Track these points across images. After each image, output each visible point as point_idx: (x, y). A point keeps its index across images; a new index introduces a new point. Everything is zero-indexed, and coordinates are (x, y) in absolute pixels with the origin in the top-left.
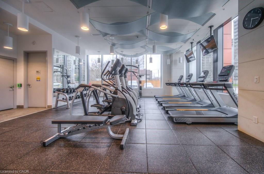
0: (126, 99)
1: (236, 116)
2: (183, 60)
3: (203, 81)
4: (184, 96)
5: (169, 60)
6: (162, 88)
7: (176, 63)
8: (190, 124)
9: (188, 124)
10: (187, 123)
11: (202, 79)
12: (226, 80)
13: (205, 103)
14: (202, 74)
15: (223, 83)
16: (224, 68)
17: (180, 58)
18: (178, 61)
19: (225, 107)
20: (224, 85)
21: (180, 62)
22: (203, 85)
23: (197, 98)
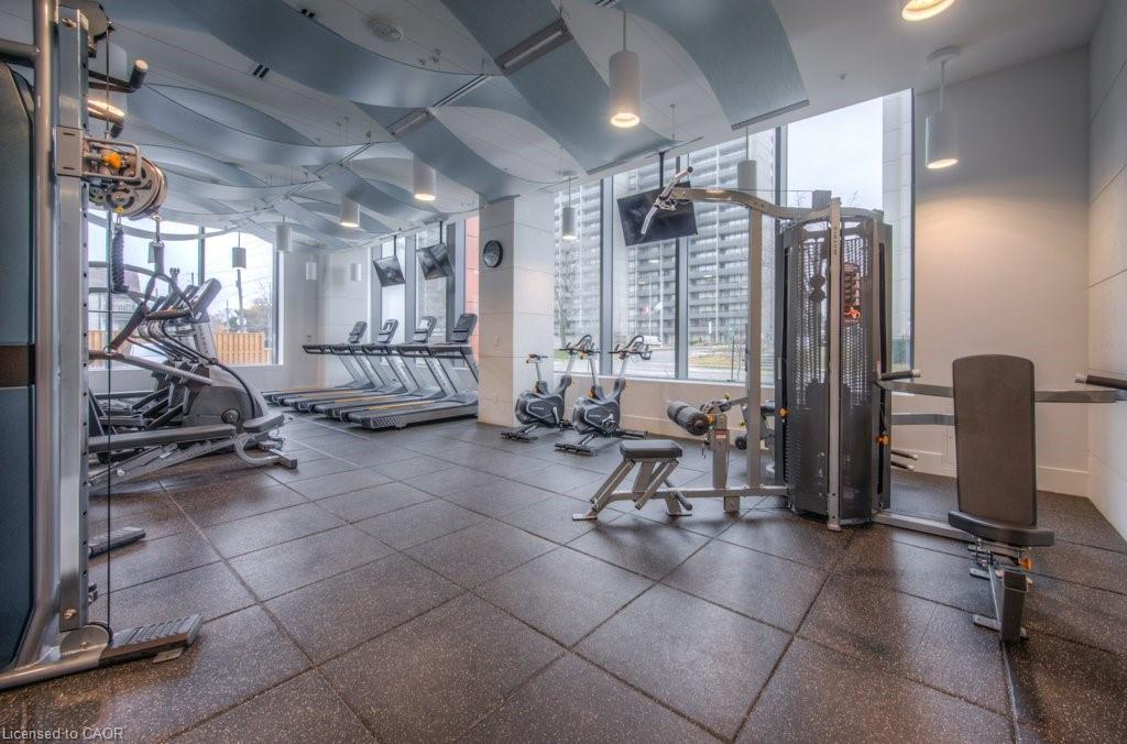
0: (248, 391)
1: (476, 404)
2: (364, 274)
3: (424, 342)
4: (371, 385)
5: (314, 265)
6: (281, 362)
7: (339, 280)
8: (403, 428)
9: (398, 429)
10: (397, 426)
11: (422, 337)
12: (465, 341)
13: (429, 392)
14: (424, 325)
15: (459, 346)
16: (462, 317)
17: (354, 267)
18: (348, 275)
19: (463, 392)
20: (460, 349)
21: (354, 278)
22: (427, 349)
23: (409, 383)
